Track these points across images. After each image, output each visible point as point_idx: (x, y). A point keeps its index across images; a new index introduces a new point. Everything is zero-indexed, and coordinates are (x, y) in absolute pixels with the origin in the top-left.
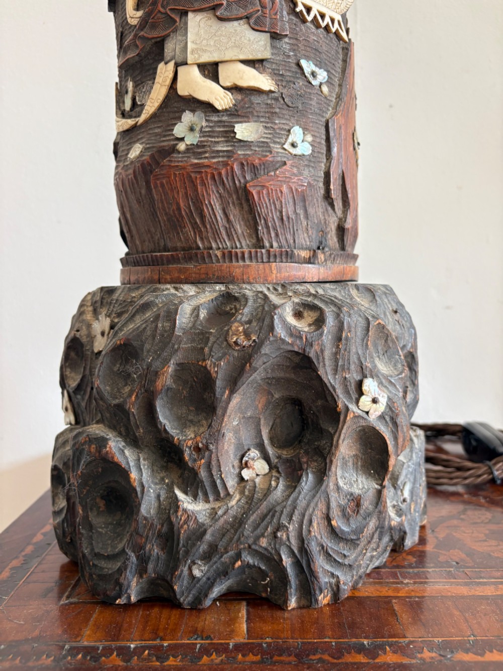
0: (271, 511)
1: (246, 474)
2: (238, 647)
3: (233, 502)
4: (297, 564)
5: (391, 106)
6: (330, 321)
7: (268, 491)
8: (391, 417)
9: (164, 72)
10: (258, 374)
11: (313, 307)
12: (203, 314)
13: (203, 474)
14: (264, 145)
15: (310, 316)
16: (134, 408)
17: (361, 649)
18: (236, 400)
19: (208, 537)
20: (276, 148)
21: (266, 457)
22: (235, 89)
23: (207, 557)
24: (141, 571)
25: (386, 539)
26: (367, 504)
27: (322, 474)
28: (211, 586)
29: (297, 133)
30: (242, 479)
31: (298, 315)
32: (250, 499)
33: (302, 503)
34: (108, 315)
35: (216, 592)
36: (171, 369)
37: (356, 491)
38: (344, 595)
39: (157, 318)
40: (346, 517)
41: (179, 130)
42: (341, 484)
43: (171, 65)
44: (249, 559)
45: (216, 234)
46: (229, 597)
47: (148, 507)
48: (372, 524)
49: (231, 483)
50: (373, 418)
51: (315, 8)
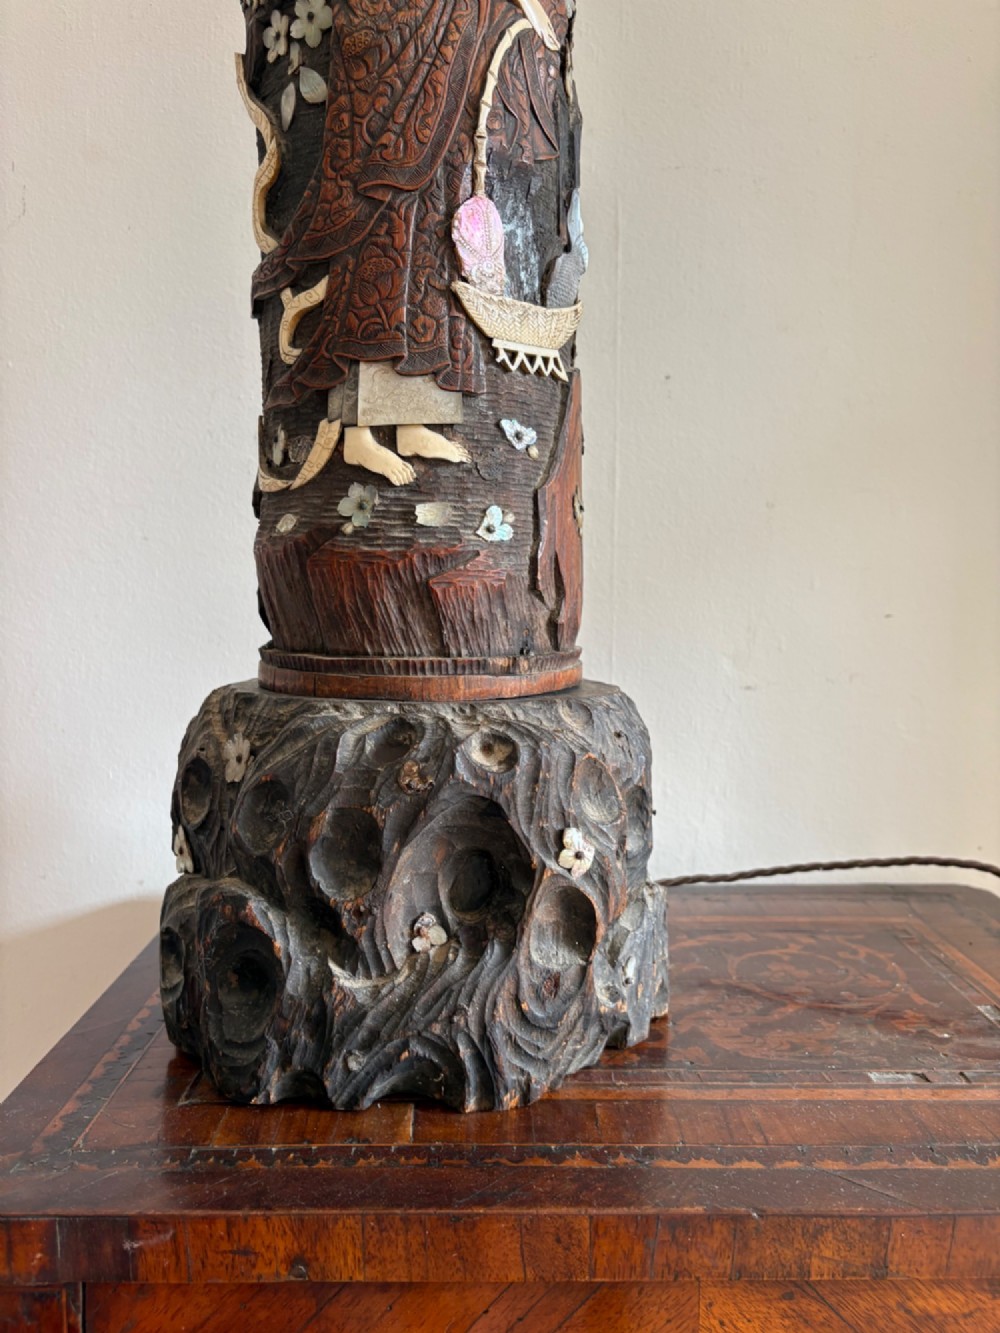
0: (447, 990)
1: (418, 944)
2: (401, 1151)
3: (400, 979)
4: (478, 1056)
5: (668, 378)
6: (525, 757)
7: (444, 965)
8: (600, 874)
9: (328, 432)
10: (438, 818)
11: (505, 740)
12: (370, 746)
13: (364, 943)
14: (452, 532)
15: (502, 752)
16: (281, 860)
17: (546, 1154)
18: (407, 853)
19: (368, 1021)
20: (467, 534)
21: (443, 923)
22: (414, 459)
23: (366, 1046)
24: (285, 1062)
25: (594, 1030)
26: (567, 984)
27: (511, 946)
28: (370, 1083)
29: (494, 514)
30: (412, 950)
31: (487, 749)
32: (422, 974)
33: (485, 981)
34: (247, 736)
35: (377, 1090)
36: (328, 815)
37: (554, 966)
38: (536, 1097)
39: (313, 749)
40: (540, 1000)
41: (345, 507)
42: (535, 957)
43: (336, 425)
44: (417, 1049)
45: (390, 638)
46: (392, 1098)
47: (295, 982)
48: (574, 1009)
49: (399, 955)
50: (576, 877)
51: (522, 352)
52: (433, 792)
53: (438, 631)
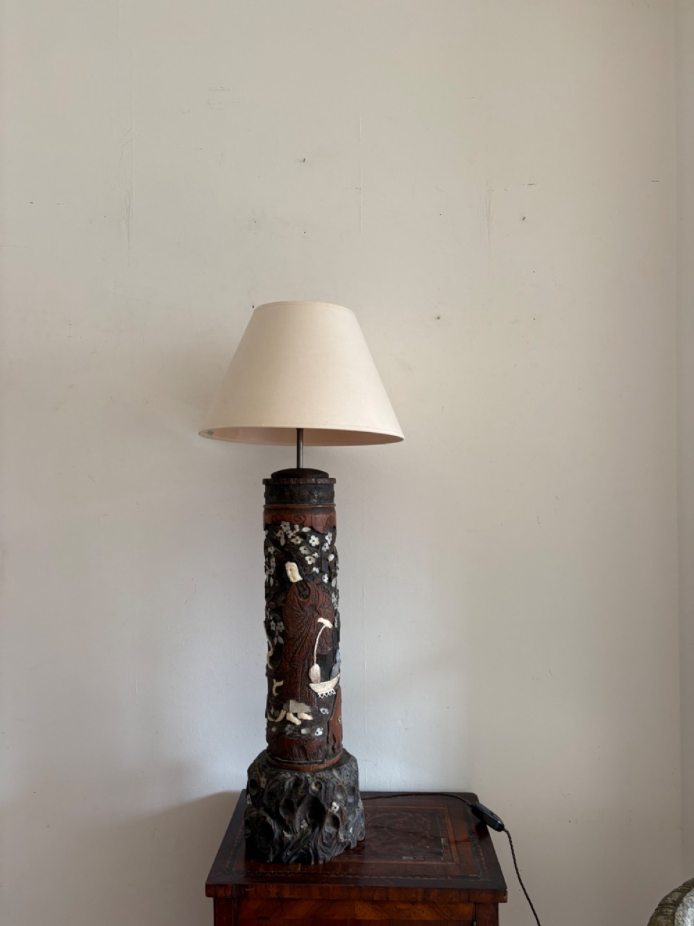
0: (307, 837)
1: (302, 827)
2: (298, 873)
3: (298, 835)
4: (314, 852)
6: (323, 787)
7: (307, 832)
8: (341, 811)
9: (283, 713)
10: (306, 801)
11: (320, 783)
12: (292, 784)
13: (291, 827)
14: (309, 735)
15: (319, 786)
16: (273, 809)
18: (299, 808)
19: (292, 844)
20: (312, 735)
21: (307, 822)
22: (301, 720)
23: (291, 850)
24: (274, 853)
25: (341, 846)
26: (333, 836)
27: (321, 828)
28: (291, 857)
29: (318, 730)
30: (300, 828)
31: (316, 785)
32: (302, 834)
33: (315, 835)
34: (265, 777)
35: (293, 859)
36: (283, 800)
37: (331, 832)
38: (326, 862)
39: (280, 784)
40: (327, 839)
41: (287, 729)
42: (326, 830)
43: (285, 712)
44: (302, 851)
46: (296, 861)
47: (276, 836)
48: (335, 842)
49: (298, 829)
50: (335, 812)
51: (324, 693)
52: (305, 796)
53: (305, 754)
